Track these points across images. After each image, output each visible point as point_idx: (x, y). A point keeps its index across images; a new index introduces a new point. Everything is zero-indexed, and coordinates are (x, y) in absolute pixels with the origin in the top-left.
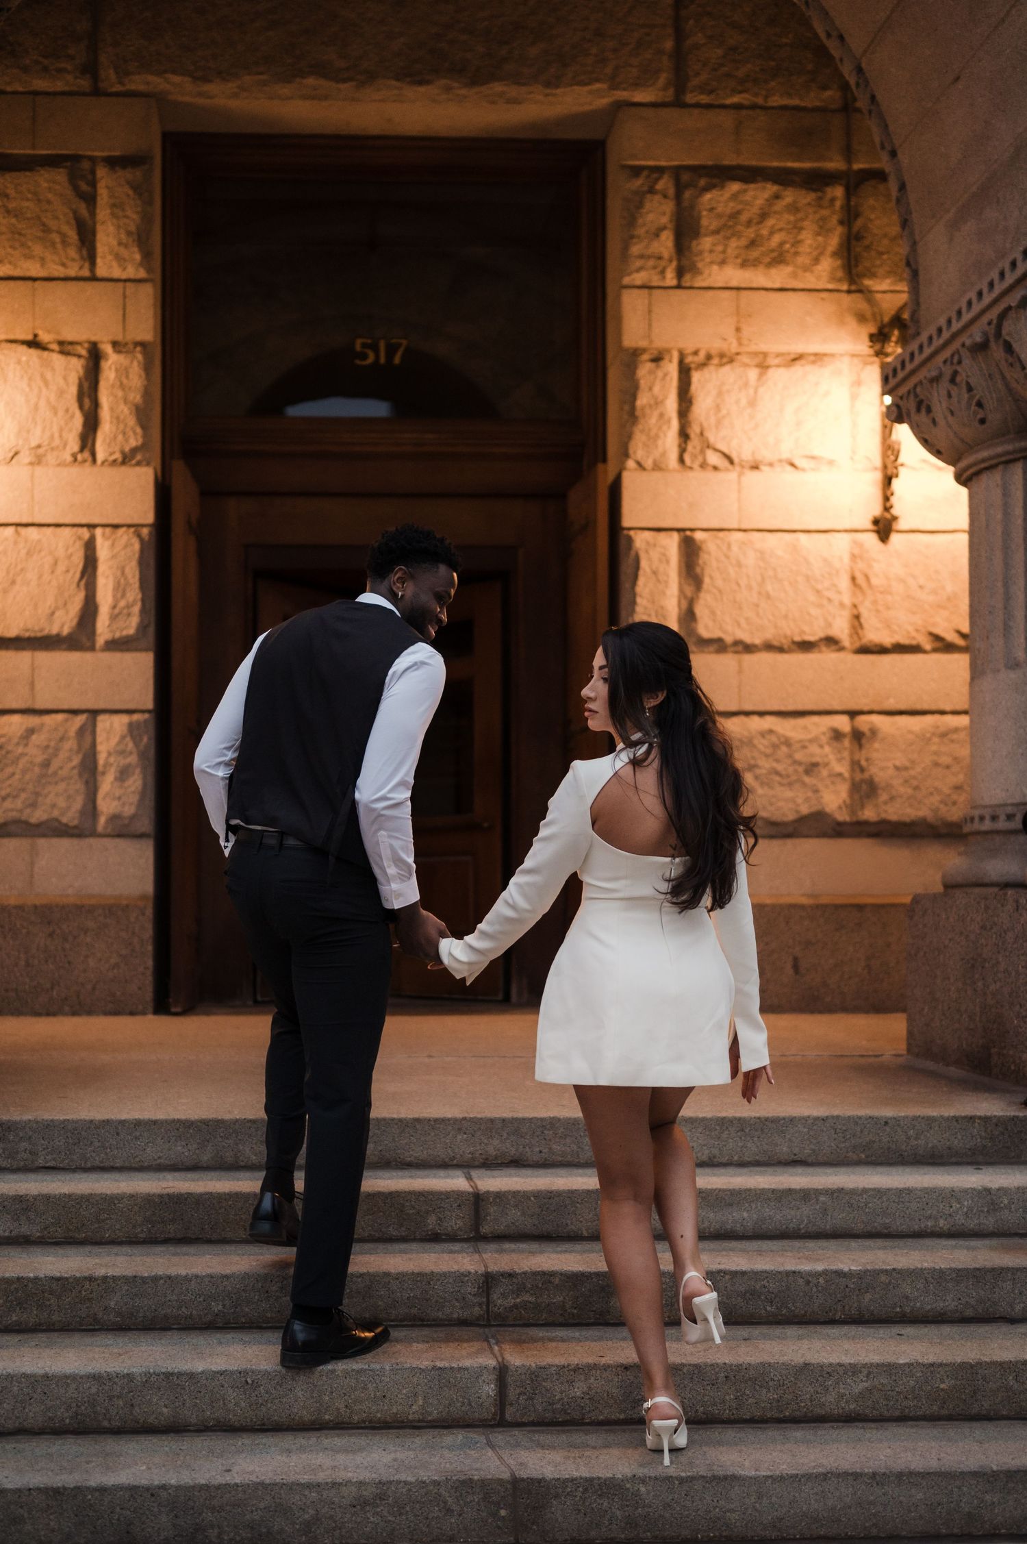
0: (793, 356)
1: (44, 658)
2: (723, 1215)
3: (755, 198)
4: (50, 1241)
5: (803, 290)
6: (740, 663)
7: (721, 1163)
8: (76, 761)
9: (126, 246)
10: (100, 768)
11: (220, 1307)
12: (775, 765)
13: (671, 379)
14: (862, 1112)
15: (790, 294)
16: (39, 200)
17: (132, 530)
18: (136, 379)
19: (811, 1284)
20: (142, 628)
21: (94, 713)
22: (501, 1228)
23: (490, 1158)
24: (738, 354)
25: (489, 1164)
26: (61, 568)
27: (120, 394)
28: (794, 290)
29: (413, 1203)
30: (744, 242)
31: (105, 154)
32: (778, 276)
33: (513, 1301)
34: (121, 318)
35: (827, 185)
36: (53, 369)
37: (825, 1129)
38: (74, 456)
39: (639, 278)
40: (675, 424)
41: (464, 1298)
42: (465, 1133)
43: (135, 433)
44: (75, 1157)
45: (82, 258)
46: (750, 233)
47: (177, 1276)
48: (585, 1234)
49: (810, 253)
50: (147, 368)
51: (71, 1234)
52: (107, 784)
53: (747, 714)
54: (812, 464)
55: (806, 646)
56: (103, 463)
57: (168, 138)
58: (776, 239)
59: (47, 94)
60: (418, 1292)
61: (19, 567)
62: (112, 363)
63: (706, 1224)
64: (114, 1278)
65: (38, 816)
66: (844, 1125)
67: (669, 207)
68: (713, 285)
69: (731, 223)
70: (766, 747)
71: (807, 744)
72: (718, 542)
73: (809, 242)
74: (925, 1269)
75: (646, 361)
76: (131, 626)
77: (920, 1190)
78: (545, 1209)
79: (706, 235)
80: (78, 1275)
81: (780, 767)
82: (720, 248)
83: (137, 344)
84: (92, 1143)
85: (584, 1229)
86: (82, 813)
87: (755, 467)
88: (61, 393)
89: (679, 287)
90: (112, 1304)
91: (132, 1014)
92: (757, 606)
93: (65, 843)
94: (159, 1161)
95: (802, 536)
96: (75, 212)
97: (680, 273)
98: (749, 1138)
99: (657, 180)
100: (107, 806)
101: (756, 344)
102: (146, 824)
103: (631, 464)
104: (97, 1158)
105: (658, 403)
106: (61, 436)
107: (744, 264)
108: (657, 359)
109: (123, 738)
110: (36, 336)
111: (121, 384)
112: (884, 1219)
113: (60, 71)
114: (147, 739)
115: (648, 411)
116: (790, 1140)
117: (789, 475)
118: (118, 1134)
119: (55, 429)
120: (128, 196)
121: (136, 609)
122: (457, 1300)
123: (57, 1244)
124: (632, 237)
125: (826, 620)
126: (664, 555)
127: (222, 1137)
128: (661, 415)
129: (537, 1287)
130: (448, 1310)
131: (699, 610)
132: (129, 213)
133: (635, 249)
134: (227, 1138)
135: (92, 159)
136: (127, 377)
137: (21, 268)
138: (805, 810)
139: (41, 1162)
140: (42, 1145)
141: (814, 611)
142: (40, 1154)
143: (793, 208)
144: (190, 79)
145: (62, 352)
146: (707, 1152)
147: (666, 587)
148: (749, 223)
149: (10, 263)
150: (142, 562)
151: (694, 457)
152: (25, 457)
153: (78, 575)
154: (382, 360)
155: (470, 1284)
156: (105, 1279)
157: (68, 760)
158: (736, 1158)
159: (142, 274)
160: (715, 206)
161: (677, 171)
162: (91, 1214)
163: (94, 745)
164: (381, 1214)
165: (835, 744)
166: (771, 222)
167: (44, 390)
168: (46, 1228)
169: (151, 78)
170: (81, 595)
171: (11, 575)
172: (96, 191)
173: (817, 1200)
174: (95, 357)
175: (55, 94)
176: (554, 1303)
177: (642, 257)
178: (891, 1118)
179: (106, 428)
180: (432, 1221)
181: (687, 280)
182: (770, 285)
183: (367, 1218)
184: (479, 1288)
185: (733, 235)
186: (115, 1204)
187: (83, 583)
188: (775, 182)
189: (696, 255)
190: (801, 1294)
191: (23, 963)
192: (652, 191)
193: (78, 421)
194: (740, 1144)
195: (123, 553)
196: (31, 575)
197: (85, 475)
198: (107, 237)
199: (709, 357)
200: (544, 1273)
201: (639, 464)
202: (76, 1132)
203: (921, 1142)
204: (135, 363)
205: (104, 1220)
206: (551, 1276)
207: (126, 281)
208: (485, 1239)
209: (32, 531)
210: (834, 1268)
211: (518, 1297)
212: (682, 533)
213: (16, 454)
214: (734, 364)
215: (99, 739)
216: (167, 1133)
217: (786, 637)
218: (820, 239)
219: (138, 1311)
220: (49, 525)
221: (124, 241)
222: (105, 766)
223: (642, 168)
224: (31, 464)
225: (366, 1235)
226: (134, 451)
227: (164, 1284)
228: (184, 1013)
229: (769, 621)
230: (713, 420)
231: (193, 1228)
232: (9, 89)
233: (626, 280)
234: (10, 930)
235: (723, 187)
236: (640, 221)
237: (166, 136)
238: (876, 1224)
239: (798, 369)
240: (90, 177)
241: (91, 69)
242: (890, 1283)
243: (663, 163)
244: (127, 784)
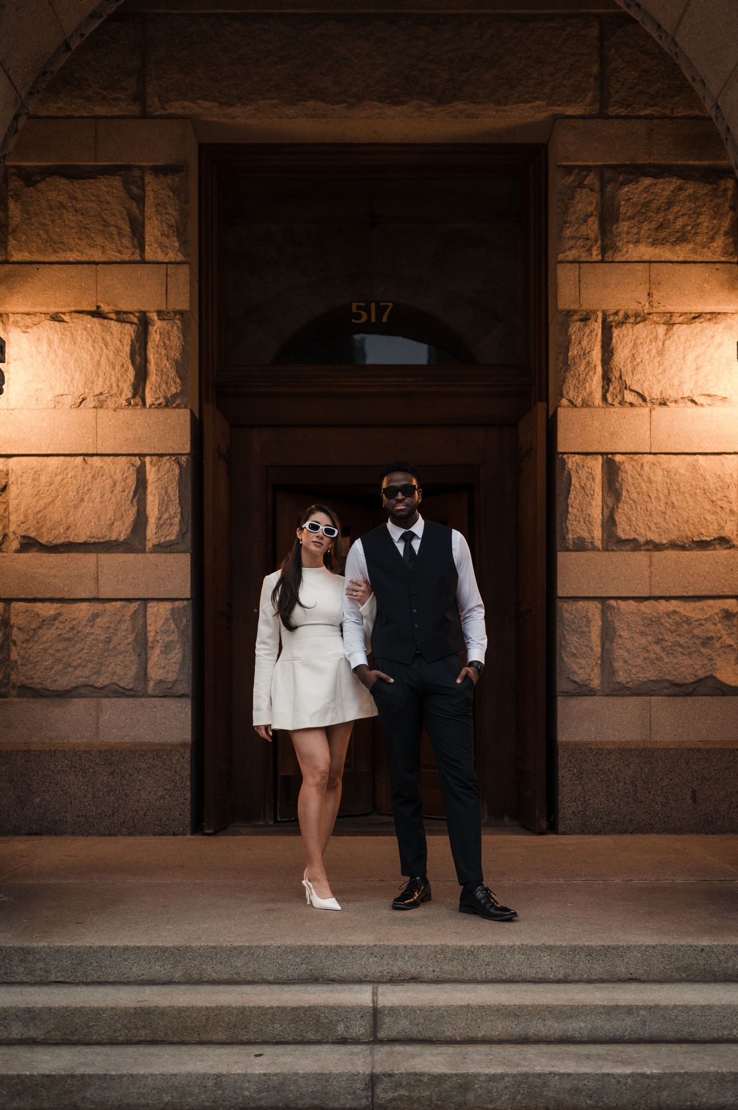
0: (693, 315)
1: (105, 559)
2: (565, 1025)
3: (663, 190)
4: (51, 1042)
5: (702, 262)
6: (651, 558)
7: (574, 980)
8: (131, 638)
9: (168, 236)
10: (150, 644)
11: (169, 1098)
12: (678, 639)
13: (597, 335)
14: (684, 941)
15: (692, 265)
16: (100, 201)
17: (174, 458)
18: (176, 340)
19: (621, 1084)
20: (182, 534)
21: (145, 600)
22: (394, 1034)
23: (395, 976)
24: (650, 314)
25: (394, 980)
26: (118, 488)
27: (163, 352)
28: (694, 262)
29: (327, 1015)
30: (654, 225)
31: (151, 164)
32: (681, 252)
33: (392, 1094)
34: (164, 293)
35: (721, 179)
36: (112, 334)
37: (655, 955)
38: (128, 401)
39: (571, 255)
40: (599, 369)
41: (355, 1092)
42: (376, 957)
43: (175, 383)
44: (79, 974)
45: (134, 246)
46: (660, 217)
47: (137, 1075)
48: (458, 1039)
49: (707, 233)
50: (185, 332)
51: (67, 1037)
52: (155, 655)
53: (657, 598)
54: (707, 400)
55: (703, 545)
56: (150, 406)
57: (204, 149)
58: (680, 222)
59: (106, 118)
60: (319, 1088)
61: (87, 488)
62: (157, 327)
63: (552, 1031)
64: (90, 1076)
65: (102, 681)
66: (669, 951)
67: (595, 198)
68: (630, 260)
69: (643, 211)
70: (671, 625)
71: (703, 622)
72: (634, 463)
73: (705, 224)
74: (710, 1073)
75: (577, 321)
76: (172, 533)
77: (719, 1007)
78: (427, 1019)
79: (623, 220)
80: (63, 1073)
81: (682, 641)
82: (635, 230)
83: (176, 312)
84: (91, 963)
85: (457, 1035)
86: (136, 678)
87: (663, 403)
88: (118, 352)
89: (602, 261)
90: (88, 1095)
91: (174, 834)
92: (665, 513)
93: (124, 702)
94: (141, 978)
95: (700, 457)
96: (128, 210)
97: (604, 250)
98: (595, 961)
99: (586, 176)
100: (155, 673)
101: (664, 306)
102: (185, 687)
103: (564, 402)
104: (95, 975)
105: (586, 354)
106: (118, 385)
107: (654, 244)
108: (585, 319)
109: (167, 620)
110: (98, 307)
111: (165, 344)
112: (690, 1028)
113: (115, 100)
114: (186, 621)
115: (578, 361)
116: (627, 963)
117: (691, 409)
118: (111, 957)
119: (113, 379)
120: (169, 197)
121: (177, 520)
122: (349, 1094)
123: (57, 1044)
124: (566, 222)
125: (719, 525)
126: (591, 474)
127: (190, 959)
128: (588, 363)
129: (410, 1084)
130: (342, 1102)
131: (619, 517)
132: (170, 210)
133: (568, 232)
134: (194, 960)
135: (140, 168)
136: (169, 339)
137: (87, 255)
138: (701, 674)
139: (52, 978)
140: (54, 965)
141: (709, 517)
142: (52, 971)
143: (693, 198)
144: (217, 104)
145: (118, 320)
146: (562, 972)
147: (593, 499)
148: (658, 210)
149: (78, 251)
150: (180, 482)
151: (615, 396)
152: (90, 402)
153: (132, 493)
154: (373, 320)
155: (359, 1082)
156: (83, 1076)
157: (125, 637)
158: (585, 976)
159: (180, 257)
160: (631, 197)
161: (601, 170)
162: (82, 1022)
163: (145, 625)
164: (303, 1023)
165: (727, 622)
166: (675, 209)
167: (105, 350)
168: (49, 1032)
169: (186, 104)
170: (134, 509)
171: (80, 495)
172: (144, 193)
173: (638, 1013)
174: (144, 323)
175: (113, 118)
176: (423, 1097)
177: (573, 238)
178: (706, 946)
179: (153, 378)
180: (341, 1028)
181: (609, 256)
182: (675, 259)
183: (291, 1026)
184: (366, 1085)
185: (645, 220)
186: (100, 1015)
187: (135, 500)
188: (679, 177)
189: (616, 236)
190: (614, 1091)
191: (90, 795)
192: (581, 185)
193: (131, 373)
194: (588, 966)
195: (166, 476)
196: (96, 494)
197: (136, 416)
198: (153, 230)
199: (626, 317)
200: (416, 1074)
201: (570, 401)
202: (79, 955)
203: (730, 965)
204: (175, 328)
205: (91, 1027)
206: (421, 1075)
207: (167, 263)
208: (382, 1042)
209: (96, 461)
210: (639, 1071)
211: (396, 1091)
212: (605, 457)
213: (83, 400)
214: (647, 322)
215: (149, 622)
216: (148, 956)
217: (687, 538)
218: (715, 221)
219: (108, 1101)
220: (109, 455)
221: (166, 233)
222: (153, 642)
223: (575, 167)
224: (95, 407)
225: (291, 1039)
226: (175, 396)
227: (127, 1080)
228: (215, 833)
229: (674, 525)
230: (629, 367)
231: (159, 1033)
232: (76, 114)
233: (561, 257)
234: (81, 770)
235: (637, 182)
236: (572, 209)
237: (201, 146)
238: (683, 1033)
239: (697, 326)
240: (140, 183)
241: (140, 98)
242: (682, 1083)
243: (591, 164)
244: (170, 656)
